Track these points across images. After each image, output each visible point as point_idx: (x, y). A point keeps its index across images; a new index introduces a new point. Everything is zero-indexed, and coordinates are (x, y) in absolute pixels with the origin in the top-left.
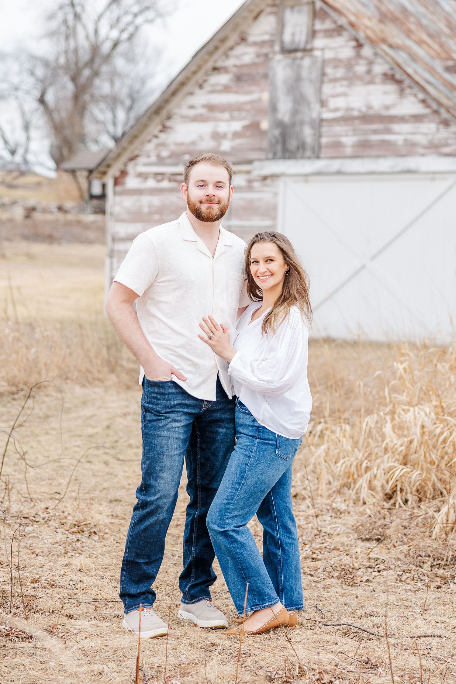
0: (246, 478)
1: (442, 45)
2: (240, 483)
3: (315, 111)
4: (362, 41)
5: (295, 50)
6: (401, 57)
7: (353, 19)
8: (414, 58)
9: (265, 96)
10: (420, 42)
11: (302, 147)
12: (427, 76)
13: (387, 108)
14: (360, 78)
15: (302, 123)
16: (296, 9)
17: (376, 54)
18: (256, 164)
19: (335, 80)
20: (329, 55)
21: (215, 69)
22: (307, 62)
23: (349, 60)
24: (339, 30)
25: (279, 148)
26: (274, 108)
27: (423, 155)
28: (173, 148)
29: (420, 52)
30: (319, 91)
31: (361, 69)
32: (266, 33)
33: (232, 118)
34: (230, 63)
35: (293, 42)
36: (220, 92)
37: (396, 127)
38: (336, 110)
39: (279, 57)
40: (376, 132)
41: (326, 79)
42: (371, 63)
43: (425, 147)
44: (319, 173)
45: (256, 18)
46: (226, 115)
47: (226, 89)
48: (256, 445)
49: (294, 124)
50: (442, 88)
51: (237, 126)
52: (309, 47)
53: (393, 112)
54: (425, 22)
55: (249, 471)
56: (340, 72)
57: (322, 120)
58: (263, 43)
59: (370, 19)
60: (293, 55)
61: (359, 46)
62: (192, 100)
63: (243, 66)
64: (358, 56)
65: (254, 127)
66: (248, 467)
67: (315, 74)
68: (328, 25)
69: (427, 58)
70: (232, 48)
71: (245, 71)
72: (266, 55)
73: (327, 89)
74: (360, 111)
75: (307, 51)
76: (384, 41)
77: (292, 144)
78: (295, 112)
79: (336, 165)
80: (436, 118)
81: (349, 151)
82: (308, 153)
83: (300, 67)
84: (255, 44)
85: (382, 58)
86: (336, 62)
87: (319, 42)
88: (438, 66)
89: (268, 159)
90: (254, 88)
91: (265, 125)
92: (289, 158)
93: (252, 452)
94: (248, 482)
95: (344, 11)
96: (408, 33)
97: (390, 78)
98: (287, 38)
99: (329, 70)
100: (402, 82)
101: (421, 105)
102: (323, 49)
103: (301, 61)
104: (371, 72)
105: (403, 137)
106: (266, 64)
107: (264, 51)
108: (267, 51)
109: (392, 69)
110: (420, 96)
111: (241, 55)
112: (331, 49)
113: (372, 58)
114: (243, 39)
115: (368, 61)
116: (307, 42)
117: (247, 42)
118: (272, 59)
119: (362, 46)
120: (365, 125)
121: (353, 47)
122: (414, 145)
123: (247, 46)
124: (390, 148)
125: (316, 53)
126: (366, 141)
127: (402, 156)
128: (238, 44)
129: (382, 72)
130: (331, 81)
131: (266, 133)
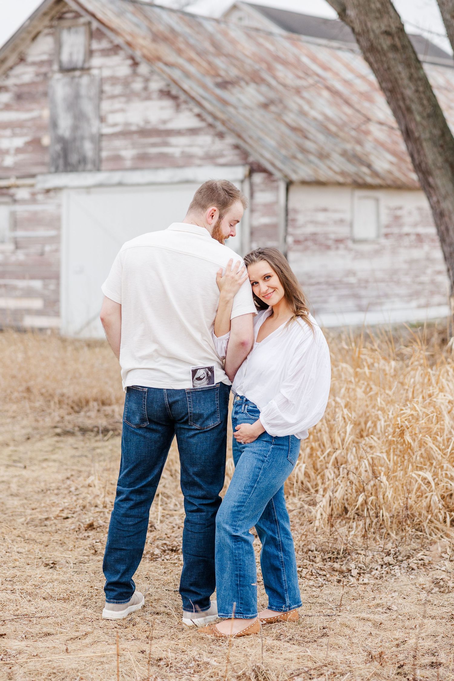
0: (258, 482)
1: (210, 63)
2: (252, 487)
3: (95, 127)
4: (138, 59)
5: (74, 69)
6: (176, 74)
7: (129, 38)
8: (187, 75)
9: (46, 113)
10: (191, 60)
11: (83, 160)
12: (201, 91)
13: (164, 122)
14: (137, 95)
15: (83, 138)
16: (73, 30)
17: (152, 72)
18: (40, 178)
19: (113, 97)
20: (106, 73)
22: (85, 80)
23: (126, 78)
24: (116, 49)
25: (61, 162)
26: (54, 124)
27: (200, 166)
29: (192, 69)
30: (98, 107)
31: (138, 86)
32: (44, 53)
33: (14, 135)
34: (10, 82)
35: (71, 61)
36: (1, 110)
37: (173, 140)
38: (115, 125)
39: (58, 76)
40: (154, 145)
41: (104, 96)
42: (147, 80)
43: (202, 159)
44: (100, 185)
45: (34, 38)
46: (8, 132)
47: (7, 107)
48: (271, 450)
49: (74, 139)
50: (215, 102)
51: (19, 142)
52: (86, 65)
53: (170, 126)
54: (192, 41)
55: (262, 475)
56: (118, 90)
57: (102, 135)
58: (41, 63)
59: (144, 38)
60: (72, 74)
61: (135, 64)
63: (23, 85)
64: (135, 73)
65: (36, 143)
66: (261, 472)
67: (94, 91)
68: (105, 44)
69: (198, 75)
70: (11, 68)
71: (25, 89)
72: (45, 75)
73: (106, 106)
74: (138, 125)
75: (85, 70)
76: (159, 59)
77: (74, 158)
78: (75, 128)
79: (117, 177)
80: (211, 131)
81: (128, 164)
82: (89, 166)
83: (78, 85)
84: (34, 64)
85: (159, 75)
86: (114, 80)
87: (96, 61)
88: (209, 82)
89: (50, 173)
90: (34, 106)
91: (46, 141)
92: (71, 171)
93: (266, 457)
94: (261, 485)
95: (119, 31)
96: (179, 52)
97: (166, 94)
98: (65, 57)
99: (107, 88)
100: (178, 98)
101: (197, 119)
102: (101, 68)
103: (80, 79)
104: (148, 89)
105: (180, 150)
106: (45, 83)
107: (42, 70)
108: (45, 70)
109: (168, 85)
110: (196, 111)
111: (20, 75)
112: (108, 67)
113: (148, 76)
114: (22, 59)
115: (144, 79)
116: (84, 61)
117: (25, 63)
118: (51, 78)
119: (138, 64)
120: (143, 139)
121: (130, 66)
122: (191, 157)
123: (26, 66)
124: (169, 160)
125: (94, 72)
126: (144, 154)
127: (180, 167)
128: (17, 64)
129: (159, 88)
130: (109, 98)
131: (47, 148)
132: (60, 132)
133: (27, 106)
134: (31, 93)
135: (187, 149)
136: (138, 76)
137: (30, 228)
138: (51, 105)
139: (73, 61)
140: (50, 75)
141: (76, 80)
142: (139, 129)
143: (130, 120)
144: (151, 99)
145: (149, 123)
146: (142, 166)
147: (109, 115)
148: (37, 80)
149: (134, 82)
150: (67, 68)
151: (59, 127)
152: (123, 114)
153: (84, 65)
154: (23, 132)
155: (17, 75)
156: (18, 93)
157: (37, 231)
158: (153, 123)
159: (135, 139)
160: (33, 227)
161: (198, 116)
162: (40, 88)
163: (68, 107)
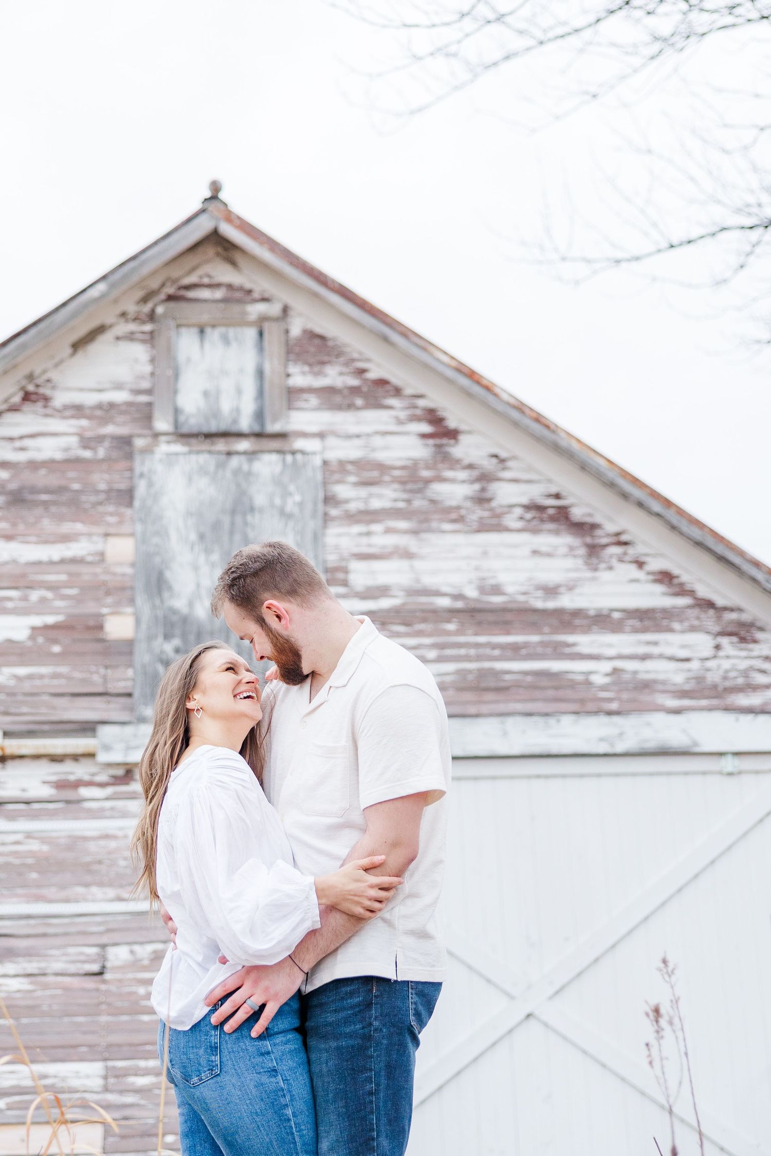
5: (226, 435)
9: (121, 549)
13: (551, 591)
14: (453, 515)
18: (105, 732)
19: (368, 516)
20: (343, 450)
22: (268, 465)
23: (413, 466)
24: (376, 392)
30: (314, 540)
31: (454, 490)
32: (117, 386)
37: (584, 642)
39: (171, 449)
40: (515, 651)
41: (334, 511)
42: (485, 478)
43: (684, 694)
45: (82, 343)
51: (14, 627)
52: (272, 427)
53: (566, 602)
56: (385, 497)
58: (108, 411)
60: (221, 445)
61: (444, 434)
63: (34, 465)
65: (79, 630)
67: (301, 498)
68: (334, 376)
72: (125, 443)
74: (458, 597)
75: (269, 437)
83: (245, 476)
84: (78, 410)
86: (368, 471)
87: (307, 419)
90: (74, 527)
91: (121, 627)
97: (550, 516)
98: (191, 402)
99: (347, 491)
100: (594, 527)
101: (659, 588)
102: (321, 435)
103: (250, 461)
104: (489, 500)
105: (607, 667)
106: (123, 464)
107: (110, 429)
108: (123, 431)
109: (557, 496)
110: (655, 565)
111: (21, 438)
112: (349, 437)
113: (489, 465)
114: (27, 397)
115: (475, 473)
116: (259, 415)
117: (45, 407)
118: (148, 451)
119: (453, 434)
120: (476, 634)
121: (424, 436)
122: (647, 686)
123: (46, 416)
124: (569, 693)
125: (299, 444)
126: (483, 674)
127: (610, 713)
128: (14, 409)
129: (525, 500)
130: (353, 518)
131: (127, 648)
132: (180, 604)
133: (47, 524)
134: (62, 490)
135: (630, 666)
136: (454, 463)
137: (51, 892)
138: (139, 528)
139: (216, 414)
140: (139, 443)
141: (235, 461)
142: (459, 605)
143: (429, 581)
144: (499, 528)
145: (497, 590)
146: (472, 710)
147: (354, 565)
148: (87, 454)
149: (442, 480)
150: (195, 430)
151: (177, 587)
152: (404, 564)
153: (262, 425)
154: (25, 598)
155: (11, 439)
156: (13, 486)
157: (76, 901)
158: (510, 589)
159: (448, 633)
160: (63, 887)
161: (665, 577)
162: (101, 480)
163: (202, 537)
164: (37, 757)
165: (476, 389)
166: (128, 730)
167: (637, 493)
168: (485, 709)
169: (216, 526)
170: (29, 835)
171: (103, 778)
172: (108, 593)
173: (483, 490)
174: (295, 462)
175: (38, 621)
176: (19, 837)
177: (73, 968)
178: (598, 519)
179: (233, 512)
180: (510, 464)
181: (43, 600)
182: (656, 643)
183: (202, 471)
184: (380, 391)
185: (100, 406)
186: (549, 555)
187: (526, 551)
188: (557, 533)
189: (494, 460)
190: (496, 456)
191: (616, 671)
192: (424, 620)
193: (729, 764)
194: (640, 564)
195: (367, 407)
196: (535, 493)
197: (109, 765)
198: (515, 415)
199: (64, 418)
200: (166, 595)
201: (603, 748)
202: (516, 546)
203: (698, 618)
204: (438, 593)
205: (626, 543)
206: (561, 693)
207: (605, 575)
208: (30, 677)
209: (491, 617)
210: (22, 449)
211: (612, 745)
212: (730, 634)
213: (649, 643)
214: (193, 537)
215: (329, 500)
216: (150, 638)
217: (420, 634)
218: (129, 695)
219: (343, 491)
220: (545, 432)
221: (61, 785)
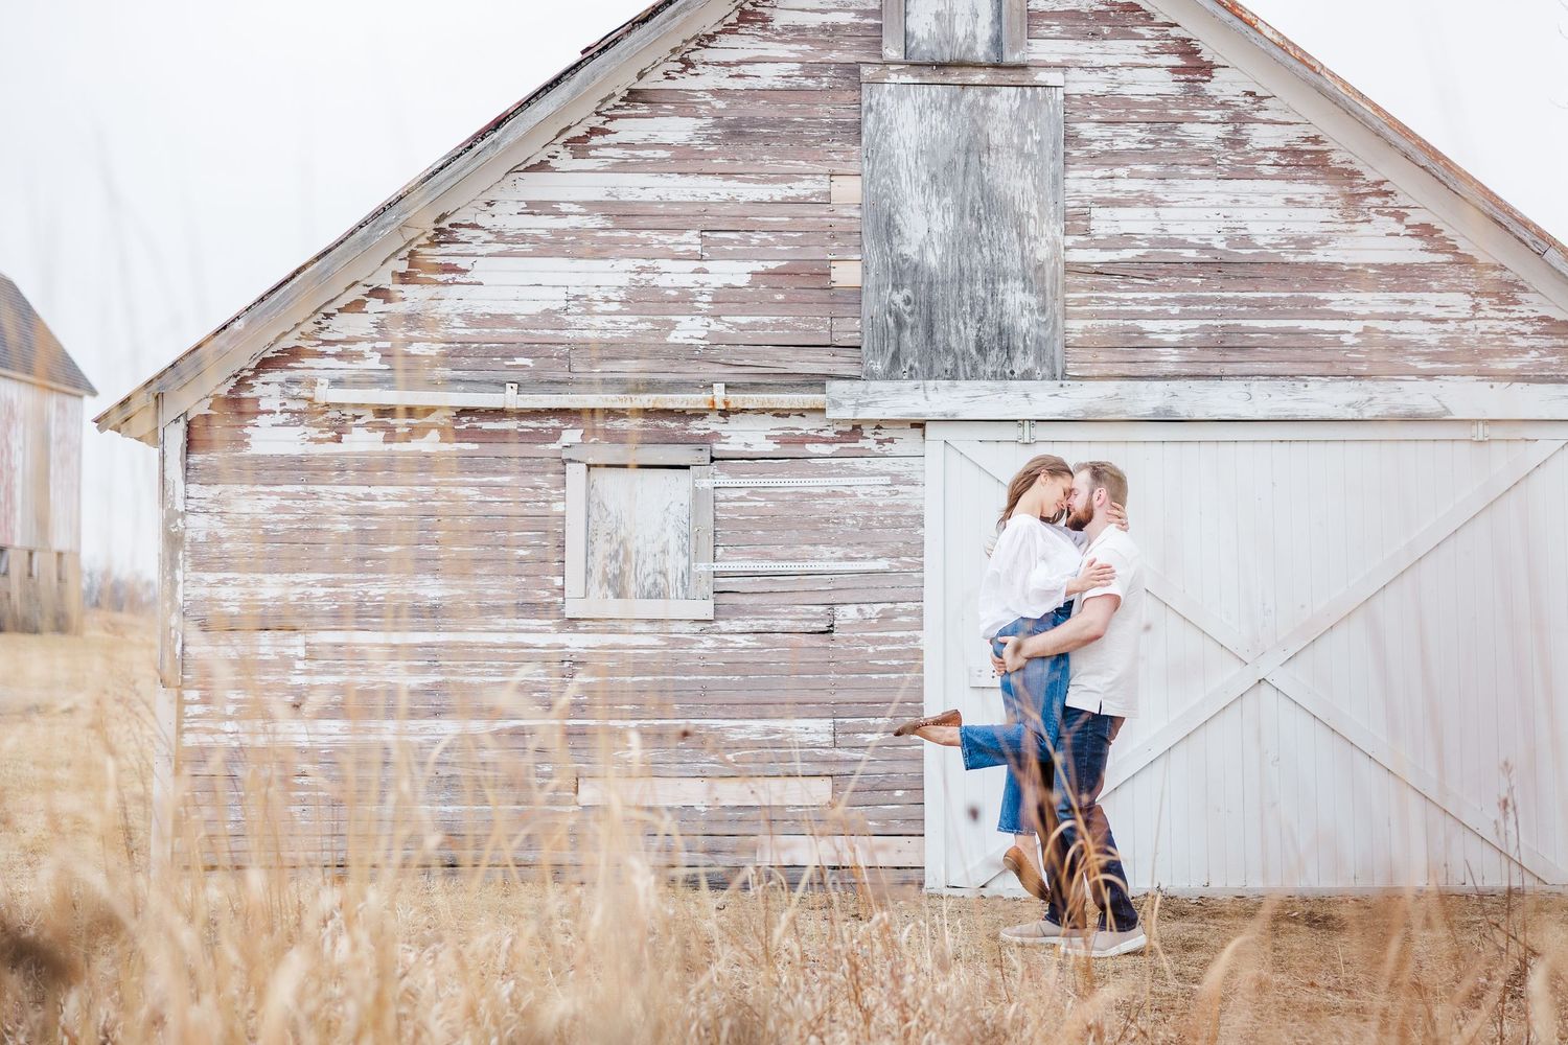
3: (1043, 243)
5: (959, 63)
9: (847, 190)
13: (1304, 244)
14: (1206, 160)
15: (993, 275)
18: (836, 390)
19: (1113, 158)
20: (1085, 84)
21: (633, 96)
22: (1005, 99)
23: (1163, 103)
24: (1121, 19)
26: (887, 229)
27: (1428, 376)
28: (462, 331)
31: (1205, 131)
33: (714, 252)
34: (696, 82)
35: (945, 41)
36: (658, 167)
37: (1336, 299)
39: (902, 80)
40: (1264, 308)
41: (1078, 151)
42: (1238, 119)
43: (1435, 356)
46: (687, 240)
47: (684, 159)
49: (962, 277)
51: (734, 273)
52: (1009, 57)
53: (1319, 256)
56: (1129, 138)
57: (1068, 271)
58: (831, 34)
60: (955, 77)
61: (1197, 69)
62: (538, 187)
63: (752, 94)
64: (1194, 94)
65: (806, 277)
70: (706, 40)
71: (761, 110)
72: (853, 70)
73: (1080, 181)
74: (1206, 248)
75: (1006, 68)
77: (957, 336)
78: (963, 243)
81: (1168, 359)
82: (1024, 364)
83: (980, 113)
84: (798, 33)
86: (1115, 109)
87: (1050, 48)
91: (846, 274)
97: (1310, 162)
98: (922, 25)
100: (1354, 174)
101: (1418, 243)
102: (1063, 67)
103: (988, 95)
104: (1243, 143)
105: (1356, 326)
106: (850, 95)
107: (835, 56)
108: (850, 58)
109: (1316, 140)
110: (1415, 217)
111: (739, 63)
112: (1094, 69)
113: (1246, 104)
114: (744, 17)
115: (1230, 112)
116: (997, 42)
117: (763, 28)
118: (876, 82)
119: (1207, 69)
120: (1222, 289)
121: (1174, 70)
122: (1398, 347)
123: (765, 39)
124: (1317, 354)
125: (1042, 76)
126: (1227, 332)
127: (1358, 377)
128: (730, 30)
129: (1281, 144)
130: (1094, 159)
131: (854, 297)
132: (910, 251)
133: (769, 162)
134: (784, 122)
135: (1384, 325)
136: (1208, 101)
137: (778, 551)
138: (866, 167)
139: (950, 40)
140: (867, 71)
141: (970, 95)
142: (1206, 257)
143: (1173, 230)
144: (1251, 174)
145: (1247, 241)
146: (1215, 370)
147: (1096, 212)
148: (810, 83)
149: (1195, 120)
150: (927, 60)
151: (907, 233)
152: (1150, 212)
153: (1000, 53)
154: (747, 243)
155: (727, 64)
156: (730, 117)
157: (804, 560)
158: (1260, 242)
159: (1193, 287)
160: (789, 546)
161: (1425, 231)
162: (823, 111)
163: (933, 178)
164: (762, 411)
165: (1238, 23)
166: (859, 385)
167: (1404, 144)
168: (1228, 369)
169: (950, 166)
170: (754, 491)
171: (829, 434)
172: (833, 238)
173: (1236, 131)
174: (1034, 97)
175: (758, 267)
176: (743, 493)
177: (801, 626)
178: (1357, 167)
179: (968, 151)
180: (1267, 103)
181: (764, 244)
182: (1411, 302)
183: (935, 105)
184: (1129, 19)
185: (823, 29)
186: (1304, 205)
187: (1280, 200)
188: (1313, 181)
189: (1250, 99)
190: (1252, 94)
191: (1367, 330)
192: (1169, 273)
193: (1480, 432)
194: (1400, 217)
195: (1114, 36)
196: (1291, 135)
197: (838, 422)
198: (1277, 53)
199: (785, 42)
200: (896, 241)
201: (1351, 414)
202: (1270, 195)
203: (1458, 277)
204: (1184, 245)
205: (1386, 194)
206: (1309, 354)
207: (1363, 228)
208: (753, 326)
209: (1239, 271)
210: (739, 76)
211: (1360, 411)
212: (1489, 294)
213: (1404, 302)
214: (924, 177)
215: (1071, 139)
216: (879, 288)
217: (1165, 287)
218: (859, 347)
219: (1087, 130)
220: (1310, 74)
221: (784, 441)
